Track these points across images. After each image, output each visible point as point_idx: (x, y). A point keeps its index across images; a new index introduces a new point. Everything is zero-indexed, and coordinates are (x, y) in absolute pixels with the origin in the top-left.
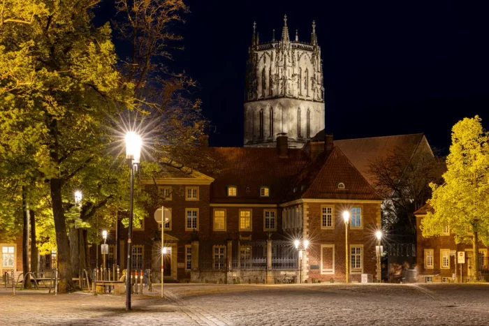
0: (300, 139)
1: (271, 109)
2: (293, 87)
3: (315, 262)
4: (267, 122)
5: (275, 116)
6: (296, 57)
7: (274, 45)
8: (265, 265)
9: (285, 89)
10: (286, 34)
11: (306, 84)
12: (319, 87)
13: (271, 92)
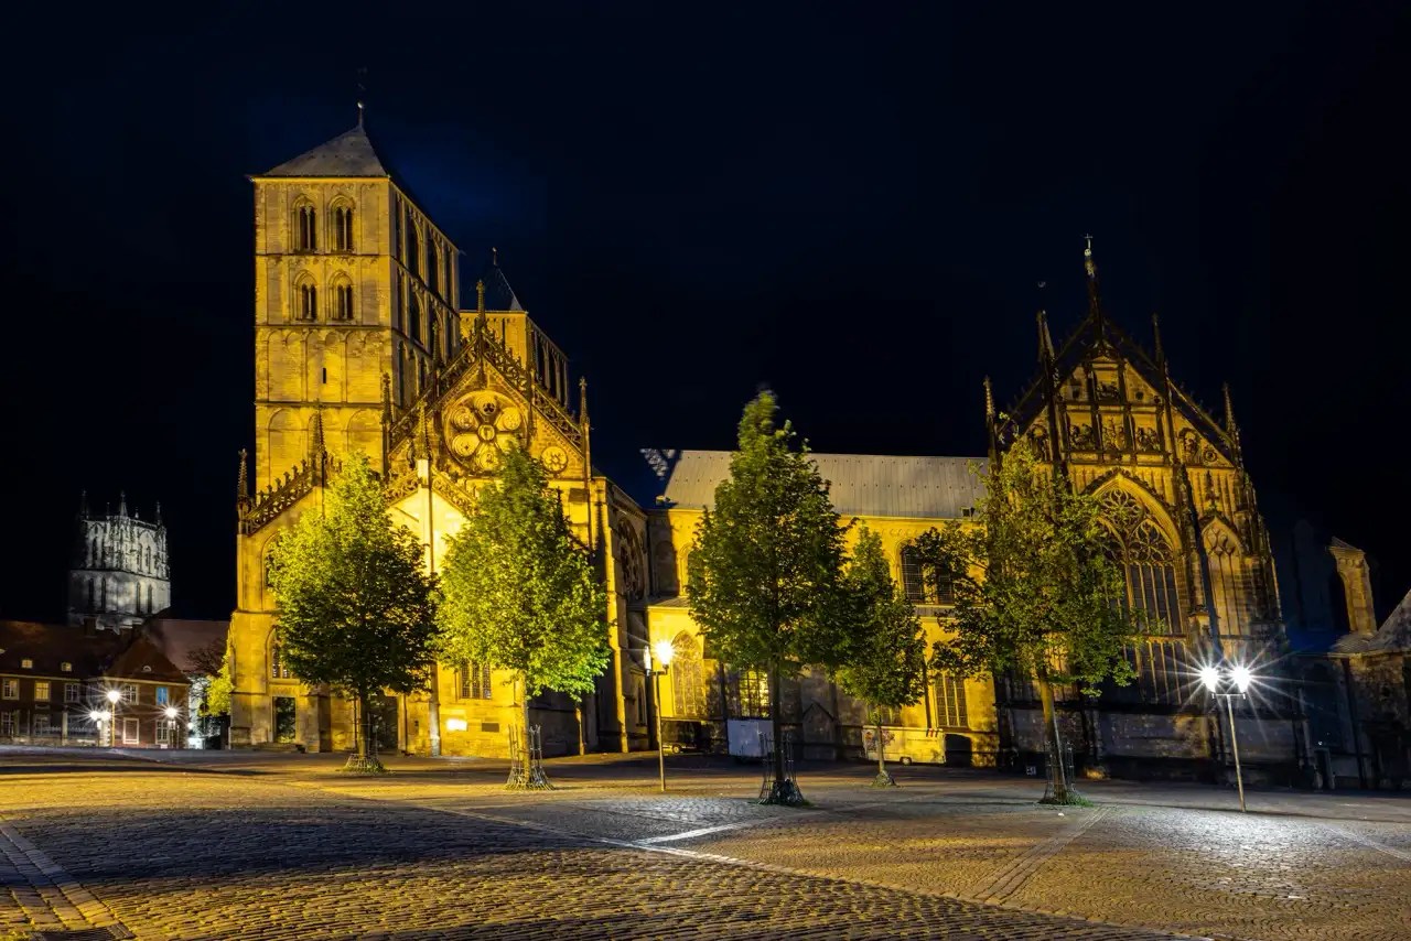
0: (139, 613)
1: (104, 580)
2: (131, 562)
3: (118, 733)
4: (98, 594)
5: (109, 588)
6: (136, 533)
7: (108, 518)
8: (60, 733)
9: (121, 562)
10: (123, 509)
11: (148, 563)
12: (164, 566)
13: (104, 564)
